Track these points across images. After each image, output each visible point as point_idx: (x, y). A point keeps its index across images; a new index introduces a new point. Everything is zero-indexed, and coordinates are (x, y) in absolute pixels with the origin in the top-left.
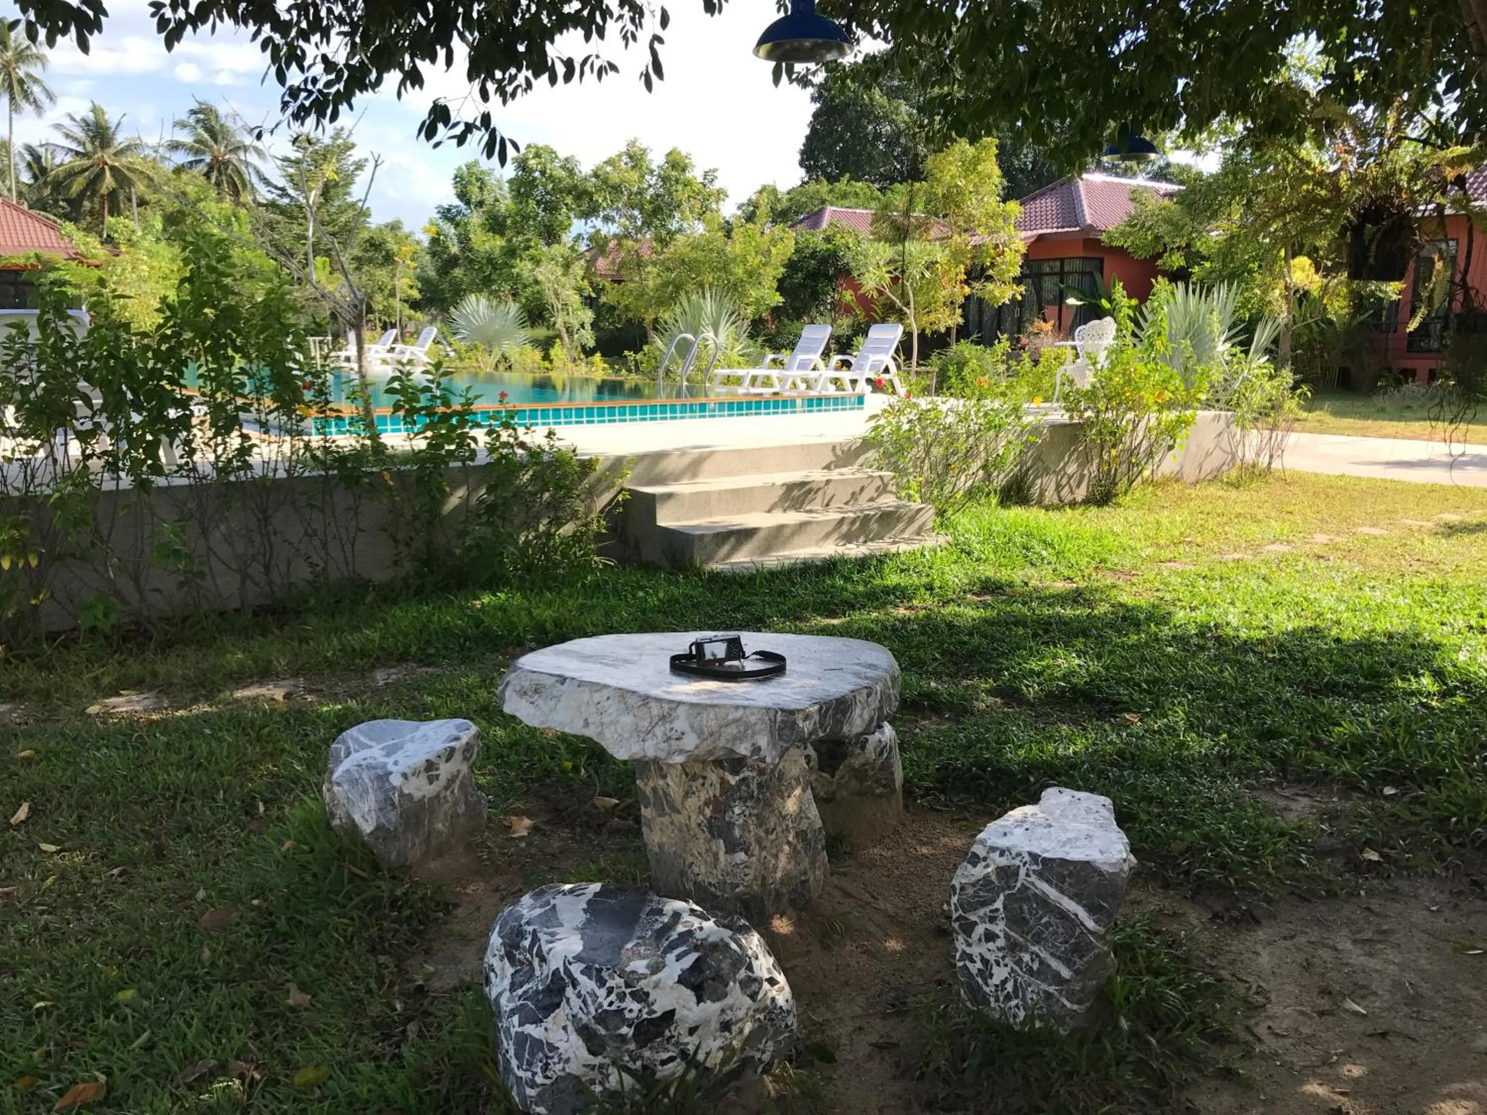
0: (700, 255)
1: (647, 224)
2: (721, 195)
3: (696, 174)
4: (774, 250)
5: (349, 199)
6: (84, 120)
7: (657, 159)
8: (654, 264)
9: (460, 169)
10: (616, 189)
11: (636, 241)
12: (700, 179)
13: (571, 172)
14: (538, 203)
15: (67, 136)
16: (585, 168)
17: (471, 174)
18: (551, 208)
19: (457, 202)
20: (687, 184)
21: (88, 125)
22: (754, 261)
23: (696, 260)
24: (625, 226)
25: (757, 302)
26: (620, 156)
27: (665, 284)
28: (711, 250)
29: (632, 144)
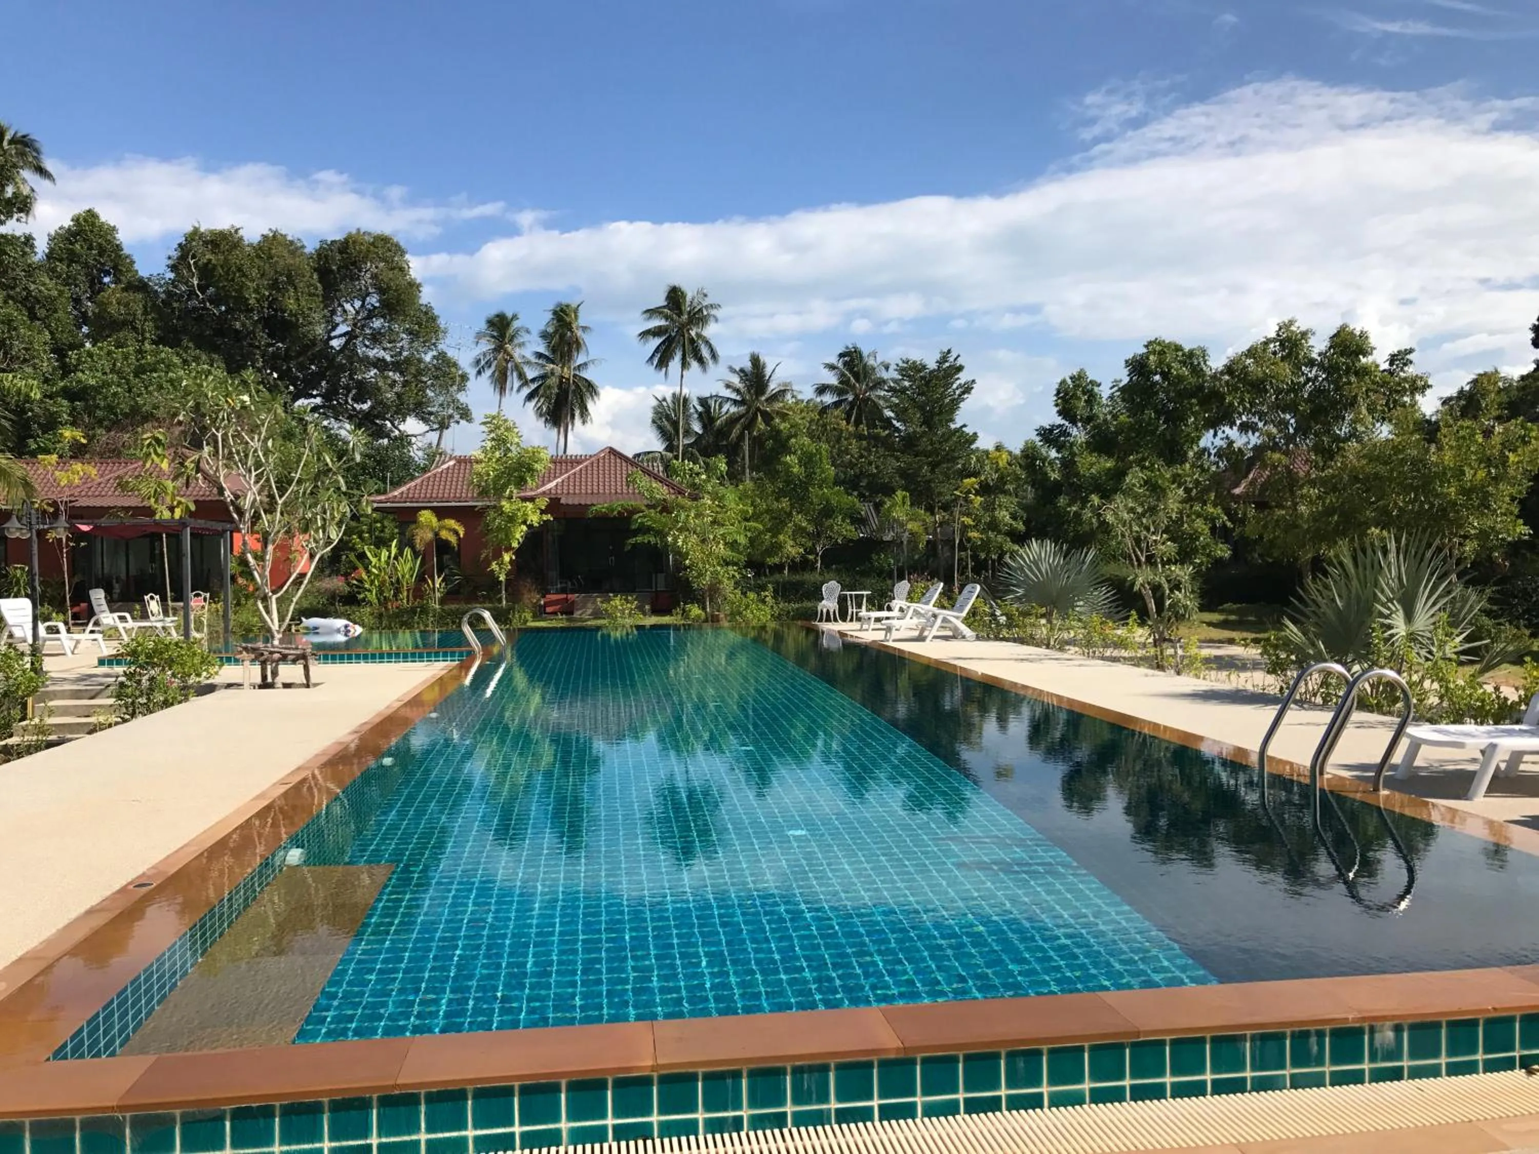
0: (1382, 470)
1: (1303, 429)
2: (1418, 386)
3: (1379, 358)
4: (1512, 457)
5: (953, 426)
6: (742, 370)
7: (1318, 345)
8: (1313, 483)
9: (1063, 382)
10: (1257, 387)
11: (1287, 453)
12: (1385, 366)
13: (1197, 371)
14: (1158, 413)
15: (728, 386)
16: (1216, 362)
17: (1076, 386)
18: (1175, 418)
19: (1059, 421)
20: (1364, 372)
21: (746, 375)
22: (1475, 474)
23: (1377, 476)
24: (1269, 435)
25: (1483, 535)
26: (1267, 343)
27: (1329, 511)
28: (1403, 462)
29: (1285, 326)
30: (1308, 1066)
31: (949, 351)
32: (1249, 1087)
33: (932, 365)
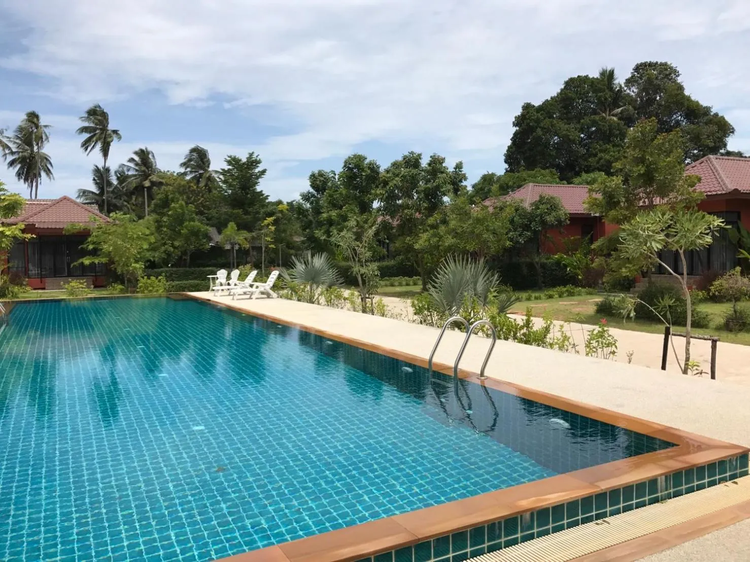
19: (311, 190)
30: (494, 540)
31: (253, 153)
32: (469, 557)
33: (244, 160)
